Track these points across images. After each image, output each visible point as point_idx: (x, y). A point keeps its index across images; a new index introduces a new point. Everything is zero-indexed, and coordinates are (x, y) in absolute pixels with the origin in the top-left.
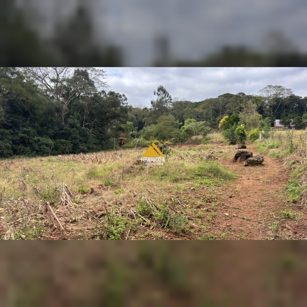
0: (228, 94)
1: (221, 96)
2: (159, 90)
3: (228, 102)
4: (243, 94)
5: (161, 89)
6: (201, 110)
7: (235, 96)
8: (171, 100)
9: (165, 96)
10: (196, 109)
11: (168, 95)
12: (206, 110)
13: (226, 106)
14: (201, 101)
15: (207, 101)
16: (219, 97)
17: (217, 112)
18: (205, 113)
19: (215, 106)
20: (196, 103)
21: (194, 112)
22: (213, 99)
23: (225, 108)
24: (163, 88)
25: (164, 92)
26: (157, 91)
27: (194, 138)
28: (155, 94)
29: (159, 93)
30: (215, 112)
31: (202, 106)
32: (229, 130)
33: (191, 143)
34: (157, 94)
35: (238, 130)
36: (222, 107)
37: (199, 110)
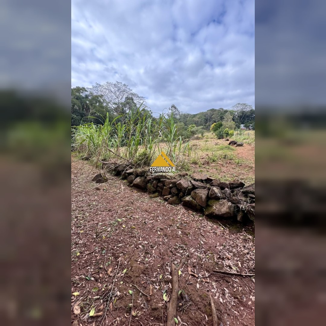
0: (213, 109)
1: (209, 110)
2: (172, 107)
3: (213, 114)
4: (222, 109)
5: (173, 106)
6: (197, 119)
7: (217, 110)
8: (179, 113)
9: (176, 111)
10: (194, 119)
11: (178, 110)
12: (200, 119)
13: (212, 117)
14: (196, 114)
15: (200, 113)
16: (208, 111)
17: (207, 120)
18: (199, 121)
19: (205, 117)
20: (194, 115)
21: (193, 120)
22: (204, 112)
23: (211, 118)
24: (174, 105)
25: (175, 108)
26: (171, 108)
27: (196, 136)
28: (169, 110)
29: (172, 109)
30: (205, 120)
31: (198, 117)
32: (218, 131)
33: (194, 139)
34: (171, 109)
35: (225, 131)
36: (210, 117)
37: (196, 119)
